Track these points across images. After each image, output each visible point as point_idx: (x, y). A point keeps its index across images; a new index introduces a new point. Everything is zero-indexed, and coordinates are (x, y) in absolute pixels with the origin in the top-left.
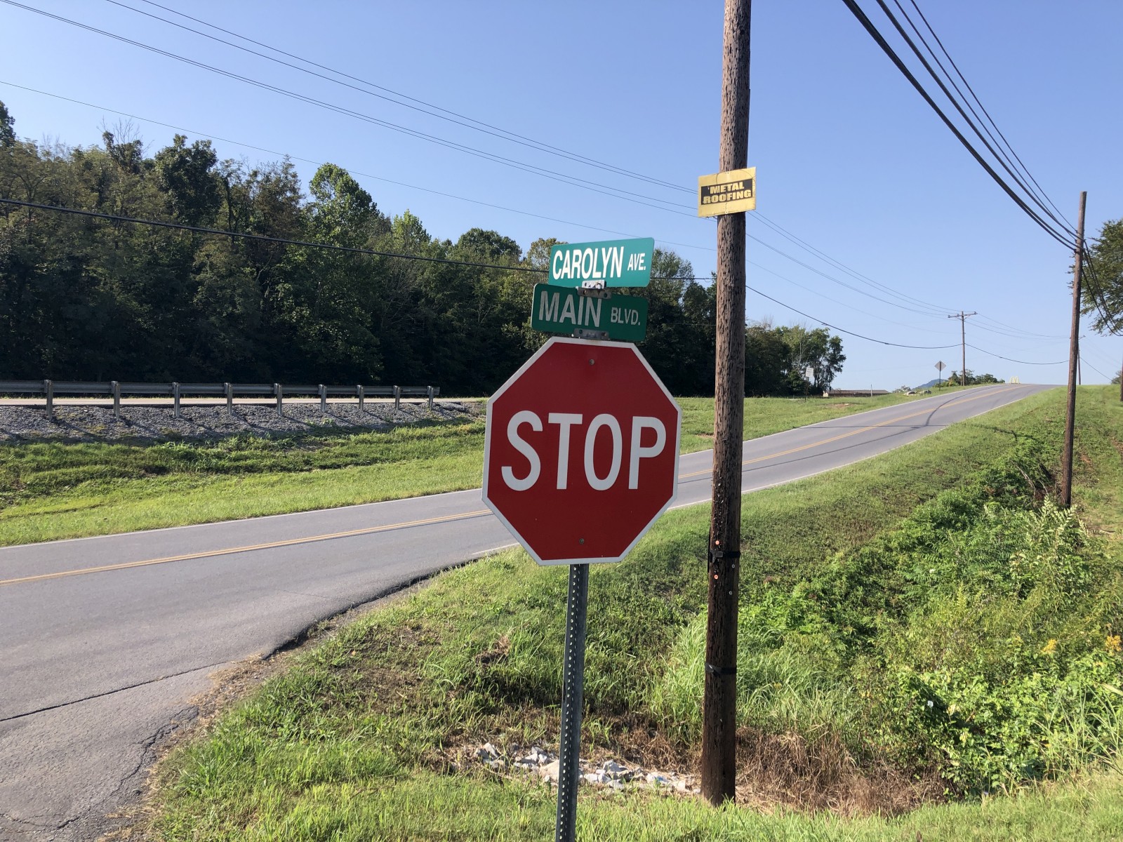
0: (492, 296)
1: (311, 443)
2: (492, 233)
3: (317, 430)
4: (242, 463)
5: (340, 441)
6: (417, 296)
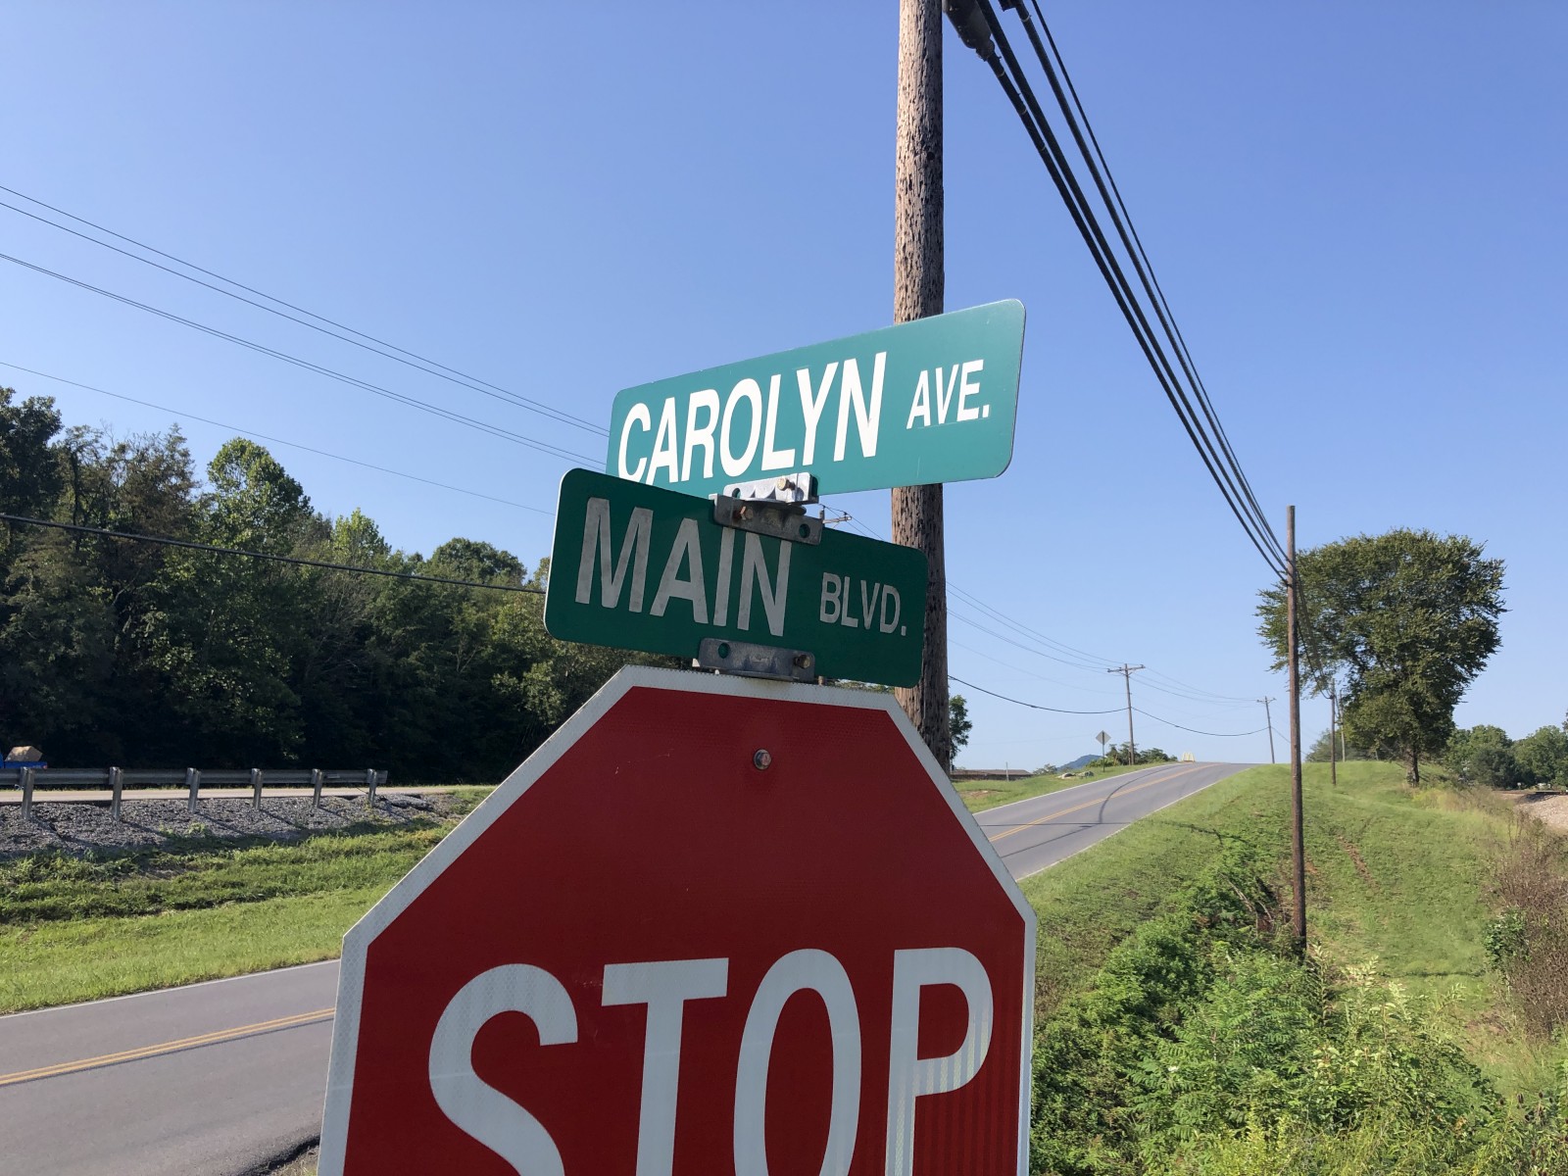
0: (479, 633)
1: (164, 866)
2: (484, 545)
3: (178, 844)
4: (36, 904)
5: (216, 860)
6: (363, 632)
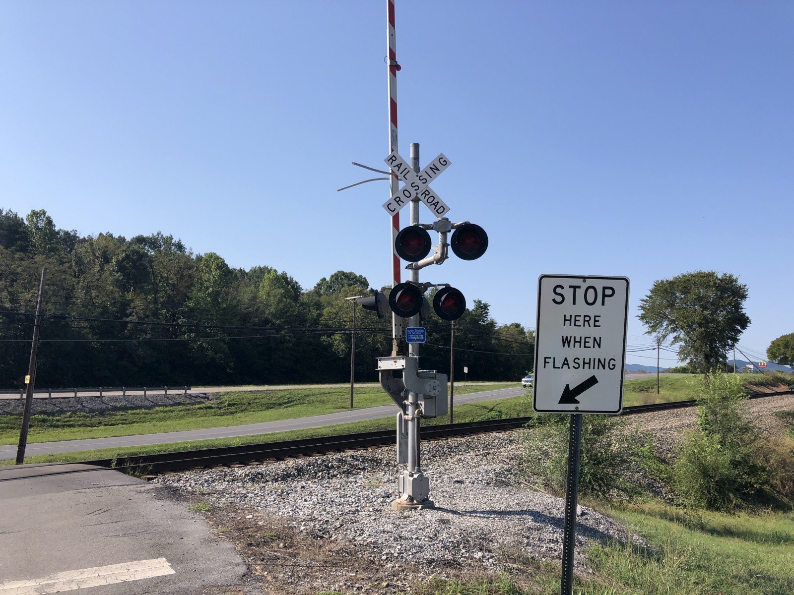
2: (351, 273)
5: (123, 413)
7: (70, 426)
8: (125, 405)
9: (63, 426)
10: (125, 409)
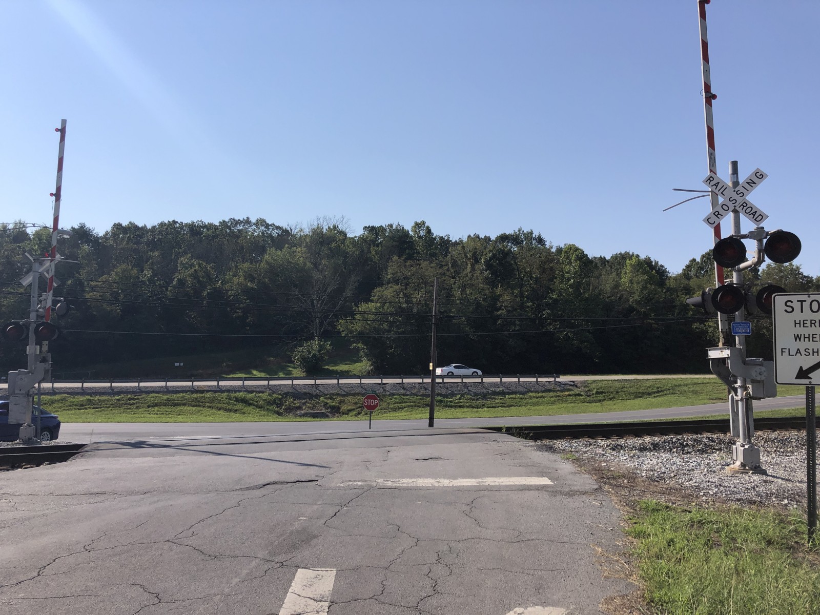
3: (495, 393)
4: (458, 404)
7: (460, 407)
8: (503, 390)
9: (455, 407)
10: (503, 393)
